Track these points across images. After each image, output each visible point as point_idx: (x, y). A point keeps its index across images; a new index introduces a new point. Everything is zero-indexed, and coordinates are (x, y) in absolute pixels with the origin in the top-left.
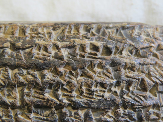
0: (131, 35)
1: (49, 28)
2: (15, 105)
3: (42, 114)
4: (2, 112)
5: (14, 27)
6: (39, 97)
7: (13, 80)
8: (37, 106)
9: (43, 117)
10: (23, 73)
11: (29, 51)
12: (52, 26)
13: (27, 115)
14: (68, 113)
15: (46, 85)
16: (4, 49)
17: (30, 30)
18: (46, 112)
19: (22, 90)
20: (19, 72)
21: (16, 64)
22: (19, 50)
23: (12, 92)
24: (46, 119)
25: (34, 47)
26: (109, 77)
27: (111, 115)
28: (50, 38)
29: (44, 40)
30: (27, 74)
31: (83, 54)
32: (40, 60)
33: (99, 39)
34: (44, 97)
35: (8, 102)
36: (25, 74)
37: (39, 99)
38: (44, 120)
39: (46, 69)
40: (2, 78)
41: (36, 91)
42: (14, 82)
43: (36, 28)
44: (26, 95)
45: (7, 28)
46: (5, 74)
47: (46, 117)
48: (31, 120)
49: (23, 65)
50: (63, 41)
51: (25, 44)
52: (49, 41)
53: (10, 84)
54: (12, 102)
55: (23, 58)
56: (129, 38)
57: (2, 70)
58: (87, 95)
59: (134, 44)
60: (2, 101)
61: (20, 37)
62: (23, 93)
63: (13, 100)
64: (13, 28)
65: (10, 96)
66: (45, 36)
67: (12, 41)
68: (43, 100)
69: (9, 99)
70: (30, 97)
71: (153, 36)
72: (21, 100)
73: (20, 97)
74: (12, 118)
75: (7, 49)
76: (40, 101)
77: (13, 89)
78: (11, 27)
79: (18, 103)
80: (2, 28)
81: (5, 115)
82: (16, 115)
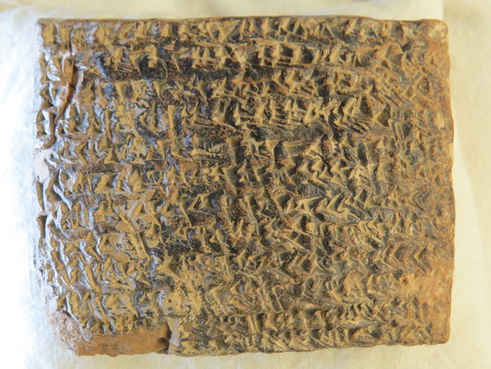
0: (344, 33)
3: (209, 149)
4: (145, 150)
5: (159, 23)
6: (204, 123)
9: (211, 155)
11: (187, 57)
12: (219, 21)
14: (249, 147)
18: (215, 146)
24: (216, 157)
26: (310, 94)
27: (317, 151)
28: (217, 38)
29: (208, 41)
30: (184, 90)
31: (269, 60)
32: (204, 68)
33: (292, 38)
34: (212, 123)
35: (155, 132)
36: (182, 90)
37: (204, 127)
38: (213, 157)
40: (146, 97)
43: (195, 24)
47: (216, 153)
50: (238, 41)
52: (216, 42)
54: (163, 132)
55: (178, 67)
56: (340, 37)
58: (279, 119)
59: (348, 46)
62: (180, 118)
64: (157, 25)
66: (209, 36)
67: (158, 43)
68: (211, 127)
71: (380, 35)
72: (175, 129)
73: (174, 124)
76: (206, 129)
78: (154, 23)
80: (140, 24)
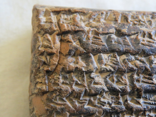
1: (148, 16)
2: (125, 92)
3: (150, 98)
4: (111, 99)
5: (115, 13)
6: (148, 82)
7: (123, 66)
8: (147, 91)
9: (151, 102)
10: (132, 59)
11: (135, 37)
12: (151, 14)
13: (136, 101)
15: (154, 71)
16: (110, 35)
17: (131, 18)
18: (154, 97)
19: (131, 76)
20: (127, 58)
21: (125, 50)
22: (124, 36)
23: (122, 78)
24: (155, 103)
25: (139, 34)
28: (151, 26)
30: (135, 60)
32: (147, 46)
34: (153, 82)
35: (118, 88)
36: (134, 60)
37: (148, 85)
38: (152, 104)
39: (153, 55)
40: (111, 64)
41: (145, 76)
42: (124, 68)
43: (137, 15)
44: (135, 81)
45: (108, 15)
46: (113, 60)
47: (155, 101)
48: (141, 105)
49: (131, 51)
51: (131, 31)
52: (151, 28)
53: (120, 70)
54: (123, 88)
57: (110, 56)
60: (112, 87)
61: (124, 23)
62: (133, 79)
63: (123, 86)
64: (114, 15)
65: (120, 83)
66: (146, 24)
67: (117, 27)
68: (152, 85)
69: (118, 85)
70: (139, 82)
72: (131, 86)
73: (129, 82)
74: (121, 105)
75: (112, 34)
76: (150, 86)
77: (123, 75)
78: (112, 13)
79: (129, 89)
80: (103, 14)
81: (114, 102)
82: (126, 101)
